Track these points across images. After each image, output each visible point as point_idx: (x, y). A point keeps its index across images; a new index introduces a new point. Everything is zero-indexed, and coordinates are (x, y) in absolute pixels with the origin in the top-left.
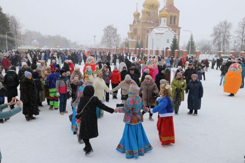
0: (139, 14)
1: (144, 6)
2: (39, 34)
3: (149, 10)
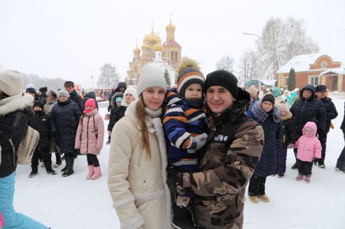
0: (139, 51)
1: (144, 42)
2: (37, 77)
3: (149, 46)
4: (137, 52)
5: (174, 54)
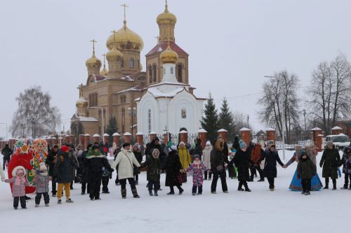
4: (94, 66)
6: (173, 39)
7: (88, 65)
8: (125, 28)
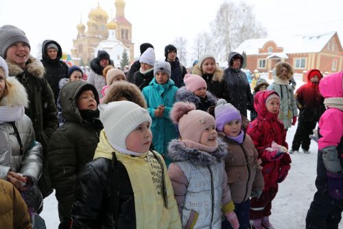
1: (89, 17)
3: (95, 22)
4: (82, 28)
5: (125, 33)
6: (123, 14)
7: (78, 27)
8: (99, 7)
